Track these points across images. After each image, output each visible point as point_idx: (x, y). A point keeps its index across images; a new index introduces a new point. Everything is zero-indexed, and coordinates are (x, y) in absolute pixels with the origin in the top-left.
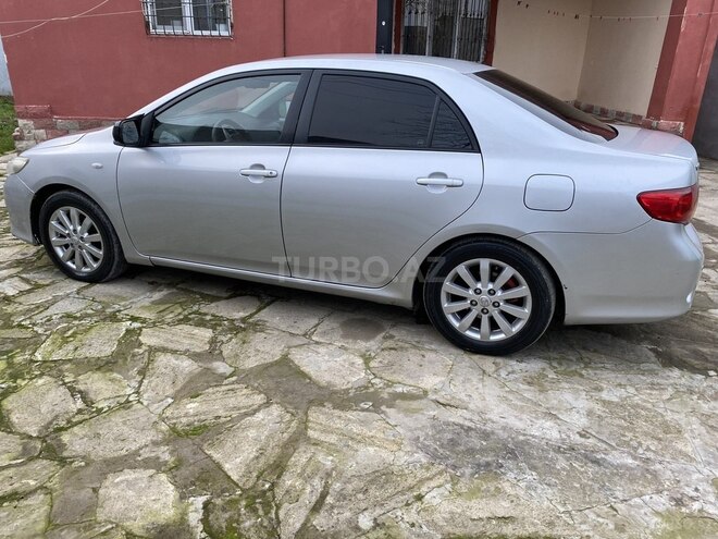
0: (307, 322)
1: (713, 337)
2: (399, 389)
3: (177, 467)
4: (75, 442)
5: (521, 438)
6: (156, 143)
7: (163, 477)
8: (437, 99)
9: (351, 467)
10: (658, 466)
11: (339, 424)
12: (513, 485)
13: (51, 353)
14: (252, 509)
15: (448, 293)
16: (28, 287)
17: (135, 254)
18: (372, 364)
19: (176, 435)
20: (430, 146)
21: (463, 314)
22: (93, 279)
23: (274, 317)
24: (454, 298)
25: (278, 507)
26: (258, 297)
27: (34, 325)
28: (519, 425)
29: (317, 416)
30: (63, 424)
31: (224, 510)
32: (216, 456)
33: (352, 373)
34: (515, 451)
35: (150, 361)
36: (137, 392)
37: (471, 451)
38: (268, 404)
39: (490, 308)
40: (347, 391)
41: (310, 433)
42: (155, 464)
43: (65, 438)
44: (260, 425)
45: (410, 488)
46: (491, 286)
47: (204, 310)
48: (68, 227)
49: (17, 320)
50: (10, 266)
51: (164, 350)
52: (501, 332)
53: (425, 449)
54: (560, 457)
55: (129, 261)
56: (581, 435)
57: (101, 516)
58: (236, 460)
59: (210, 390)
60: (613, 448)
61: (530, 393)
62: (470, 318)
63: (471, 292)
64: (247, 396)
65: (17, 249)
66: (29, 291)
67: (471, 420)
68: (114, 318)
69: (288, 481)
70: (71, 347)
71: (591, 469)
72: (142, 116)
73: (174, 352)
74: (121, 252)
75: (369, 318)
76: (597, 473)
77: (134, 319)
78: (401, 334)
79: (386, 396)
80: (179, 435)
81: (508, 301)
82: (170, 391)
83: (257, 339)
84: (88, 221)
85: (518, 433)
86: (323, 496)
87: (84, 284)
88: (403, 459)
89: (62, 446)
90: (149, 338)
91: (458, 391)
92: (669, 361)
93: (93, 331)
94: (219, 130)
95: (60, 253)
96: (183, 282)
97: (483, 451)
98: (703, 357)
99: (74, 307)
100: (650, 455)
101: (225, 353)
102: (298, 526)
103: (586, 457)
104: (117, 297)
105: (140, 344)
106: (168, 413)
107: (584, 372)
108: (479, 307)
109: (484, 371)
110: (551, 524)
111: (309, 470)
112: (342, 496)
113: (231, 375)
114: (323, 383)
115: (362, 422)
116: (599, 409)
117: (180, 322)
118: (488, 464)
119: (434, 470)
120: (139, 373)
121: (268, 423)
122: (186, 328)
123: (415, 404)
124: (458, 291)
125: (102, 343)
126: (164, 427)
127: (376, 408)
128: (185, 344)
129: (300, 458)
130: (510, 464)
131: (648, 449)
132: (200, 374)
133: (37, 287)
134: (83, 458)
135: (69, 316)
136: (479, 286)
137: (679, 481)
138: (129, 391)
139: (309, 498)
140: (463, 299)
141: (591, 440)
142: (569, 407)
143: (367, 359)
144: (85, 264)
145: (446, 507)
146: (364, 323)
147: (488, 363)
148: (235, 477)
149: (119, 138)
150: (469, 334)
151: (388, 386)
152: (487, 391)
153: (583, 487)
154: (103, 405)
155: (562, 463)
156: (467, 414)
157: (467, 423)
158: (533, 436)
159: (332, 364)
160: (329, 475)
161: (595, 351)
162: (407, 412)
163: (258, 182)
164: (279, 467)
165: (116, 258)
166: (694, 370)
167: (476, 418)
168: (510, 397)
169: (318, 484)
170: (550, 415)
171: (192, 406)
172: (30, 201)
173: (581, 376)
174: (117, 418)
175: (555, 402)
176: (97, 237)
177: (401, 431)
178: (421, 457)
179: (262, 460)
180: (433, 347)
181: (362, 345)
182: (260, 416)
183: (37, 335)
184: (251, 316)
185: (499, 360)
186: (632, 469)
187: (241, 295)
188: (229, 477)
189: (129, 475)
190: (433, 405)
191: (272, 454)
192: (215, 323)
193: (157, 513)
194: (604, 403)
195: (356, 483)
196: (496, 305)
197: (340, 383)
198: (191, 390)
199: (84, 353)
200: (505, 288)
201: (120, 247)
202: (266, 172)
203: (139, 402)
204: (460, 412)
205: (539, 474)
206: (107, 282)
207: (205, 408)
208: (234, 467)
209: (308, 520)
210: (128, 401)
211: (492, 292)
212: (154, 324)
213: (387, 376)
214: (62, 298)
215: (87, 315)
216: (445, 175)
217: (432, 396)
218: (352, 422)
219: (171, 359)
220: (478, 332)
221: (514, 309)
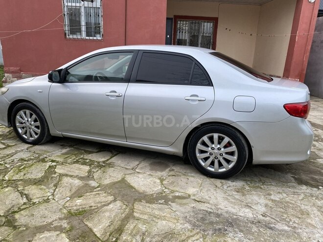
0: (133, 163)
1: (320, 172)
2: (177, 194)
3: (70, 230)
4: (21, 218)
5: (235, 217)
6: (68, 82)
7: (64, 235)
8: (194, 63)
9: (155, 230)
10: (300, 231)
11: (149, 210)
12: (232, 240)
13: (12, 176)
15: (199, 149)
16: (4, 146)
17: (55, 131)
18: (164, 182)
19: (71, 215)
20: (191, 84)
21: (206, 159)
22: (35, 143)
23: (118, 161)
24: (202, 152)
26: (111, 152)
27: (5, 163)
28: (234, 211)
29: (138, 206)
30: (16, 209)
32: (90, 225)
33: (155, 187)
34: (232, 223)
35: (60, 180)
36: (53, 195)
37: (212, 223)
38: (115, 200)
39: (219, 156)
40: (152, 195)
41: (135, 214)
42: (60, 229)
43: (17, 216)
44: (111, 211)
46: (219, 146)
47: (85, 158)
48: (25, 119)
51: (67, 175)
52: (224, 168)
53: (189, 222)
54: (253, 225)
55: (52, 135)
56: (263, 216)
58: (99, 227)
59: (88, 194)
60: (278, 222)
61: (238, 196)
62: (209, 161)
63: (210, 149)
64: (105, 197)
66: (4, 148)
67: (211, 208)
68: (43, 161)
69: (124, 237)
70: (22, 174)
71: (269, 232)
72: (62, 70)
73: (71, 176)
74: (49, 130)
75: (162, 161)
76: (272, 234)
77: (53, 161)
78: (177, 169)
79: (171, 197)
80: (72, 215)
81: (227, 153)
82: (69, 194)
83: (110, 171)
84: (34, 116)
85: (233, 214)
87: (30, 146)
88: (179, 226)
89: (15, 220)
90: (59, 170)
91: (205, 195)
92: (301, 182)
93: (33, 167)
94: (96, 77)
95: (20, 131)
96: (76, 145)
97: (217, 223)
98: (316, 180)
99: (25, 155)
100: (297, 226)
101: (95, 177)
103: (266, 226)
104: (45, 151)
105: (55, 173)
106: (67, 205)
107: (262, 187)
108: (214, 156)
109: (216, 186)
111: (134, 232)
113: (98, 187)
114: (141, 191)
115: (160, 209)
116: (270, 203)
117: (74, 163)
118: (220, 229)
119: (194, 232)
120: (54, 186)
121: (115, 209)
122: (77, 165)
123: (185, 201)
124: (204, 148)
125: (37, 172)
126: (65, 211)
127: (166, 203)
128: (77, 173)
129: (130, 226)
130: (230, 229)
131: (294, 222)
132: (83, 187)
133: (8, 146)
134: (25, 226)
135: (22, 160)
136: (213, 146)
137: (310, 238)
138: (49, 194)
140: (206, 152)
141: (267, 218)
142: (256, 202)
143: (162, 180)
144: (31, 136)
146: (160, 164)
147: (218, 182)
148: (98, 235)
149: (51, 79)
150: (209, 168)
151: (172, 193)
152: (218, 195)
153: (265, 240)
154: (36, 200)
155: (254, 229)
156: (209, 206)
157: (209, 210)
158: (241, 216)
159: (145, 182)
160: (144, 234)
161: (267, 177)
162: (181, 205)
163: (113, 98)
164: (120, 230)
165: (46, 134)
166: (312, 186)
167: (213, 207)
168: (229, 198)
169: (139, 238)
170: (248, 206)
171: (79, 201)
172: (8, 107)
173: (261, 188)
174: (42, 207)
175: (250, 200)
176: (38, 124)
177: (178, 213)
178: (188, 226)
179: (112, 227)
180: (192, 175)
181: (159, 174)
182: (111, 206)
183: (7, 168)
184: (107, 160)
185: (223, 181)
186: (288, 232)
187: (102, 151)
188: (96, 235)
189: (47, 234)
190: (193, 201)
191: (117, 224)
192: (91, 163)
194: (272, 200)
195: (157, 238)
196: (221, 155)
197: (149, 191)
198: (79, 194)
199: (28, 176)
200: (225, 147)
201: (48, 128)
202: (117, 94)
203: (53, 199)
204: (206, 205)
205: (244, 234)
206: (41, 144)
207: (85, 202)
208: (98, 231)
210: (48, 199)
211: (219, 149)
212: (62, 164)
213: (171, 188)
214: (20, 152)
215: (31, 159)
216: (197, 96)
217: (192, 197)
218: (155, 209)
219: (70, 180)
220: (213, 168)
221: (229, 157)
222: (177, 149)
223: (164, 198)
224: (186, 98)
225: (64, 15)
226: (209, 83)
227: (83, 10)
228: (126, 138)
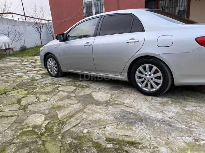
0: (101, 86)
2: (117, 102)
3: (48, 114)
5: (148, 117)
7: (43, 116)
8: (133, 18)
9: (91, 118)
10: (195, 129)
11: (94, 109)
12: (136, 128)
13: (37, 90)
14: (59, 125)
15: (138, 76)
16: (41, 78)
17: (64, 69)
18: (113, 96)
20: (131, 32)
21: (143, 82)
23: (93, 85)
24: (140, 78)
25: (65, 125)
27: (38, 85)
28: (149, 113)
29: (89, 106)
30: (30, 104)
31: (52, 124)
32: (58, 112)
33: (106, 98)
34: (143, 120)
35: (58, 93)
36: (50, 99)
37: (129, 119)
38: (79, 103)
39: (150, 80)
40: (101, 102)
41: (85, 110)
42: (43, 113)
43: (29, 106)
44: (74, 107)
45: (104, 125)
46: (149, 73)
47: (77, 83)
48: (50, 62)
49: (35, 84)
52: (154, 88)
53: (114, 116)
55: (63, 71)
56: (170, 118)
57: (25, 122)
58: (62, 114)
59: (67, 99)
60: (180, 122)
61: (158, 106)
62: (144, 84)
63: (144, 75)
64: (74, 101)
67: (134, 111)
68: (55, 84)
69: (71, 120)
70: (42, 89)
71: (167, 127)
73: (64, 91)
76: (169, 128)
77: (60, 84)
78: (126, 90)
79: (111, 103)
80: (53, 108)
81: (156, 78)
82: (57, 99)
83: (86, 90)
84: (54, 61)
85: (147, 115)
86: (78, 124)
87: (53, 78)
88: (106, 118)
89: (27, 108)
90: (60, 88)
91: (135, 104)
93: (49, 87)
95: (49, 70)
97: (133, 119)
99: (47, 82)
100: (194, 126)
101: (76, 92)
102: (67, 129)
103: (168, 124)
105: (58, 89)
106: (54, 103)
107: (183, 102)
108: (147, 80)
109: (146, 100)
110: (142, 139)
111: (78, 118)
112: (83, 124)
113: (74, 97)
114: (96, 99)
115: (100, 109)
116: (181, 111)
117: (70, 85)
118: (132, 122)
119: (114, 121)
120: (53, 95)
122: (70, 86)
123: (119, 106)
124: (141, 75)
125: (49, 89)
126: (51, 106)
127: (107, 106)
128: (68, 90)
129: (78, 115)
130: (139, 123)
131: (194, 124)
132: (67, 96)
133: (44, 78)
134: (30, 110)
135: (46, 84)
136: (146, 73)
137: (200, 134)
138: (48, 98)
139: (74, 124)
140: (142, 78)
141: (173, 120)
142: (170, 110)
144: (54, 73)
145: (111, 131)
146: (117, 87)
147: (149, 98)
150: (144, 89)
151: (114, 101)
152: (144, 104)
153: (161, 132)
154: (41, 101)
155: (158, 124)
156: (133, 109)
157: (132, 112)
158: (152, 117)
159: (102, 96)
160: (83, 119)
161: (191, 97)
162: (115, 107)
163: (87, 47)
164: (71, 117)
165: (60, 71)
167: (136, 111)
168: (151, 106)
169: (79, 121)
170: (162, 112)
171: (60, 102)
172: (43, 57)
173: (181, 103)
174: (42, 103)
175: (166, 109)
176: (56, 65)
177: (110, 112)
178: (112, 118)
179: (69, 115)
181: (113, 92)
182: (75, 105)
183: (37, 87)
184: (88, 85)
186: (183, 129)
188: (58, 117)
189: (37, 115)
190: (124, 106)
191: (71, 114)
192: (78, 86)
193: (37, 123)
194: (185, 110)
195: (90, 122)
197: (100, 100)
198: (62, 99)
199: (44, 91)
200: (154, 73)
201: (61, 68)
203: (49, 101)
204: (132, 109)
205: (147, 127)
207: (63, 103)
208: (60, 116)
209: (71, 128)
210: (47, 100)
211: (150, 75)
212: (64, 86)
213: (115, 99)
214: (47, 80)
215: (50, 83)
217: (125, 104)
218: (98, 108)
219: (62, 93)
220: (147, 88)
221: (157, 81)
223: (107, 104)
224: (127, 41)
225: (83, 8)
226: (142, 30)
228: (96, 71)
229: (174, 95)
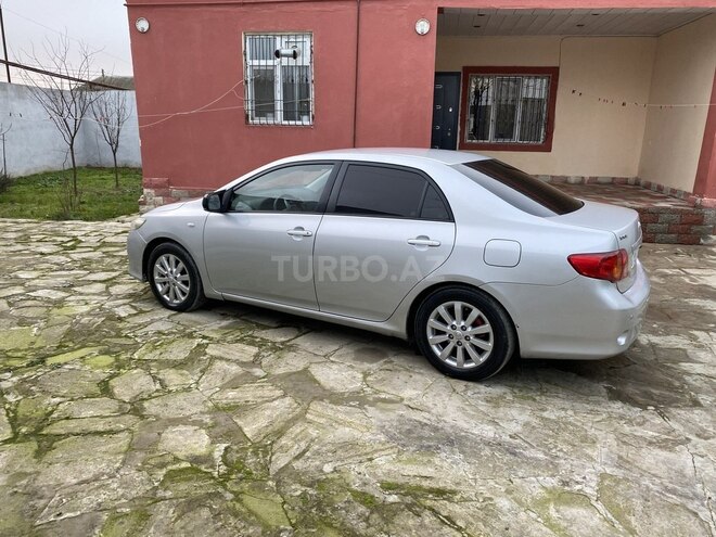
0: (330, 347)
1: (670, 384)
2: (383, 396)
3: (213, 427)
4: (151, 407)
5: (463, 434)
6: (234, 210)
7: (203, 431)
8: (426, 183)
9: (330, 437)
11: (330, 413)
12: (442, 460)
13: (144, 355)
14: (255, 453)
15: (433, 329)
16: (135, 312)
17: (212, 291)
18: (369, 378)
19: (217, 409)
20: (419, 216)
21: (444, 344)
22: (181, 309)
23: (306, 343)
24: (438, 332)
25: (273, 454)
26: (298, 328)
27: (136, 336)
28: (466, 426)
29: (316, 407)
30: (146, 396)
31: (237, 452)
32: (240, 423)
33: (352, 383)
34: (454, 441)
35: (210, 364)
36: (197, 383)
37: (421, 438)
38: (284, 396)
39: (463, 341)
40: (343, 394)
41: (308, 416)
42: (201, 425)
43: (146, 404)
44: (275, 408)
45: (366, 454)
46: (463, 323)
47: (256, 335)
48: (167, 268)
49: (124, 333)
50: (124, 298)
51: (221, 359)
52: (472, 361)
53: (387, 433)
54: (487, 448)
55: (207, 296)
56: (511, 437)
57: (160, 447)
58: (251, 427)
59: (247, 385)
60: (534, 447)
61: (483, 407)
62: (449, 349)
63: (449, 328)
64: (271, 390)
65: (131, 286)
66: (135, 315)
67: (429, 419)
68: (190, 336)
69: (283, 441)
70: (158, 352)
71: (508, 457)
72: (224, 191)
73: (227, 360)
74: (202, 289)
75: (379, 348)
76: (511, 460)
77: (204, 337)
79: (371, 399)
80: (219, 409)
81: (477, 336)
82: (219, 384)
83: (289, 357)
84: (181, 265)
85: (462, 430)
86: (304, 452)
87: (173, 312)
88: (368, 436)
89: (143, 409)
90: (212, 350)
91: (428, 401)
92: (616, 396)
93: (174, 343)
94: (281, 201)
95: (160, 288)
96: (245, 315)
97: (429, 439)
98: (650, 396)
99: (163, 327)
100: (561, 454)
101: (263, 364)
102: (282, 465)
103: (507, 450)
104: (195, 322)
105: (206, 354)
106: (215, 397)
107: (538, 398)
108: (455, 340)
109: (454, 390)
110: (458, 484)
111: (299, 437)
112: (317, 453)
113: (264, 377)
114: (328, 387)
115: (347, 413)
116: (535, 422)
117: (237, 341)
118: (430, 446)
119: (388, 445)
120: (201, 371)
121: (282, 406)
122: (240, 345)
123: (390, 406)
124: (440, 326)
125: (179, 351)
126: (210, 404)
127: (361, 406)
128: (237, 356)
129: (296, 429)
130: (447, 448)
131: (561, 450)
132: (242, 375)
133: (141, 312)
134: (155, 416)
135: (160, 332)
136: (454, 323)
137: (573, 472)
138: (191, 382)
139: (295, 451)
140: (444, 333)
141: (518, 441)
142: (512, 419)
143: (366, 375)
144: (176, 298)
145: (388, 466)
146: (374, 351)
147: (460, 385)
148: (249, 436)
149: (206, 206)
150: (448, 361)
151: (376, 393)
152: (450, 403)
153: (494, 467)
154: (174, 388)
155: (487, 451)
156: (426, 415)
157: (425, 421)
158: (473, 434)
159: (339, 376)
160: (312, 441)
162: (383, 410)
163: (299, 239)
164: (280, 433)
165: (198, 294)
166: (635, 403)
167: (433, 418)
168: (467, 408)
169: (303, 445)
170: (494, 422)
171: (231, 394)
172: (144, 249)
173: (534, 400)
174: (181, 397)
175: (502, 414)
176: (187, 277)
177: (373, 420)
178: (382, 438)
179: (270, 428)
180: (421, 371)
181: (366, 366)
182: (276, 403)
183: (137, 343)
184: (289, 341)
185: (471, 384)
186: (540, 460)
187: (287, 326)
188: (246, 435)
189: (182, 428)
190: (404, 408)
191: (277, 426)
192: (262, 344)
193: (196, 449)
194: (543, 418)
195: (329, 447)
196: (467, 338)
197: (339, 388)
198: (234, 384)
199: (166, 356)
200: (474, 325)
201: (201, 281)
202: (305, 233)
203: (197, 388)
204: (423, 414)
205: (465, 456)
206: (191, 311)
207: (240, 395)
208: (249, 431)
209: (290, 463)
210: (190, 388)
211: (464, 328)
212: (218, 342)
213: (377, 387)
214: (157, 320)
215: (173, 333)
216: (428, 238)
217: (406, 402)
218: (340, 412)
219: (225, 365)
220: (455, 361)
221: (480, 343)
222: (397, 327)
223: (359, 400)
224: (410, 241)
225: (246, 82)
227: (278, 73)
228: (318, 304)
229: (517, 378)
